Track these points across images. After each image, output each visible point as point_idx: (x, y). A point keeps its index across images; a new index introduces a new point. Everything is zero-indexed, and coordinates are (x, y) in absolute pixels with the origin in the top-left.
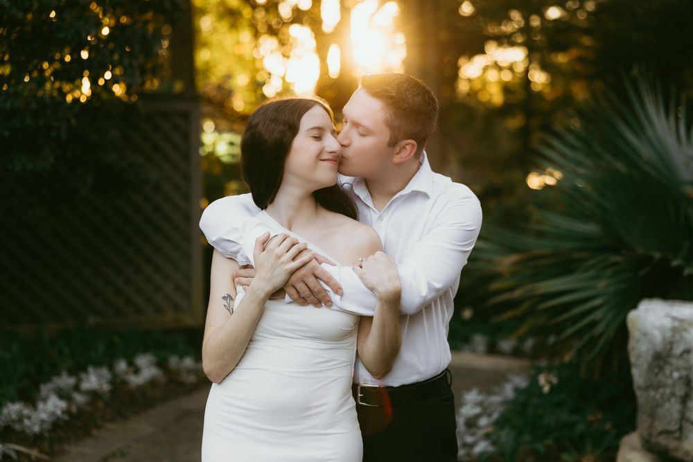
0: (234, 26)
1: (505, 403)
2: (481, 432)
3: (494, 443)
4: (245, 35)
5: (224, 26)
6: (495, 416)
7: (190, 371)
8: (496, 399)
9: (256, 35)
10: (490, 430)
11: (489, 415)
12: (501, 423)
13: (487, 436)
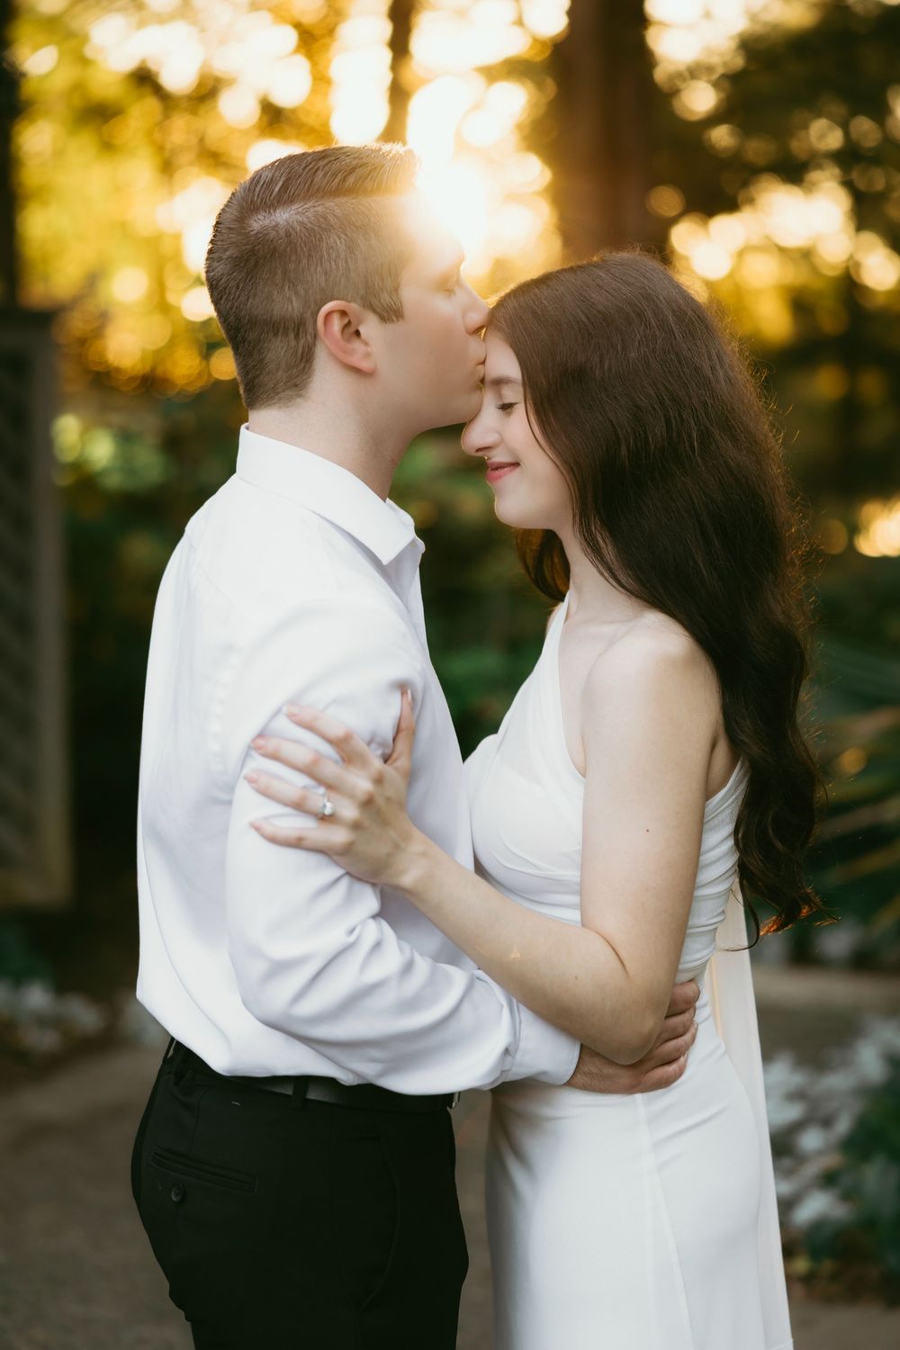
0: (108, 147)
1: (866, 1091)
2: (812, 1169)
3: (847, 1196)
4: (139, 169)
5: (83, 146)
6: (843, 1126)
7: (42, 1021)
8: (837, 1082)
9: (167, 167)
10: (832, 1160)
11: (827, 1123)
12: (862, 1144)
13: (828, 1180)
